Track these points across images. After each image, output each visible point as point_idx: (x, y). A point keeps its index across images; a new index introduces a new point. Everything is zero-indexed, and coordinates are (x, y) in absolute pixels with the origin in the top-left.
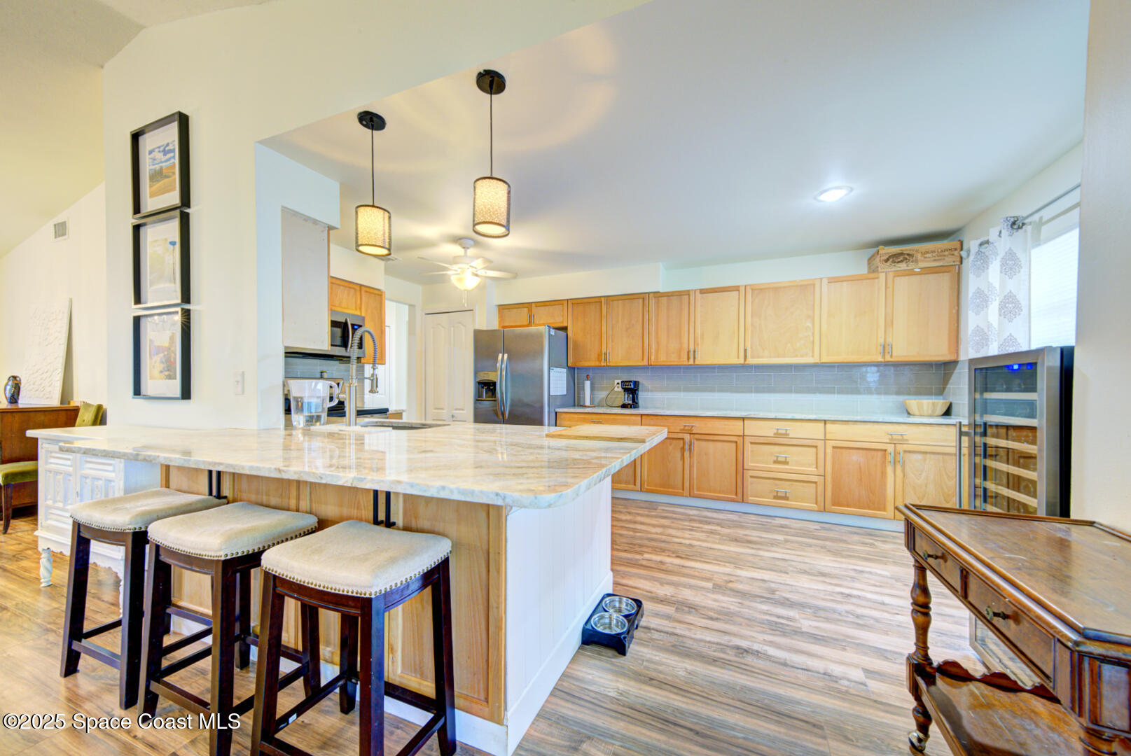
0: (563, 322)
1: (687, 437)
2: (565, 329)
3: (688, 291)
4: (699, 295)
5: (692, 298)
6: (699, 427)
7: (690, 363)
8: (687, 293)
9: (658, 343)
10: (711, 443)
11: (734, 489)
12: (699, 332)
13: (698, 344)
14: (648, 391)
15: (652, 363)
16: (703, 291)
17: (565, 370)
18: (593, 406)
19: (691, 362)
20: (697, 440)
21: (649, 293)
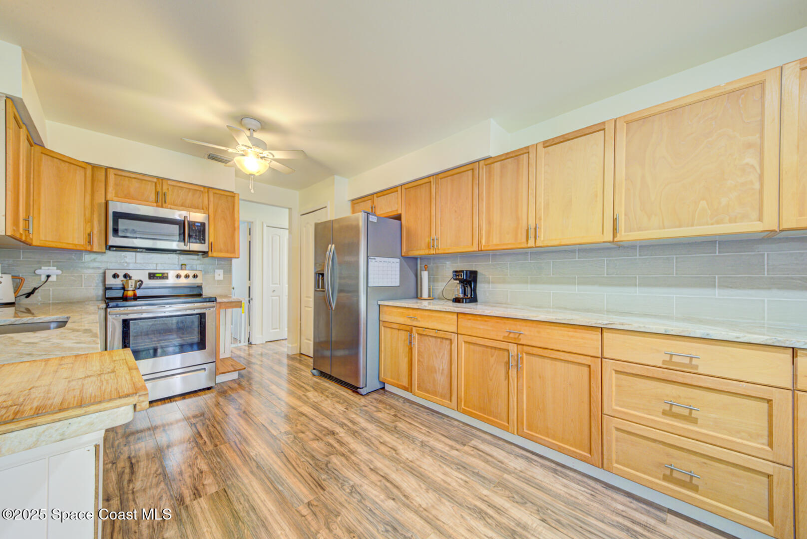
0: (397, 210)
1: (513, 349)
2: (398, 218)
3: (527, 148)
4: (541, 150)
5: (532, 155)
6: (529, 335)
7: (529, 245)
8: (526, 151)
9: (489, 223)
10: (547, 361)
11: (587, 442)
12: (541, 200)
13: (540, 219)
14: (489, 283)
15: (483, 249)
16: (547, 144)
17: (398, 260)
18: (431, 298)
19: (531, 243)
20: (528, 354)
21: (478, 161)
